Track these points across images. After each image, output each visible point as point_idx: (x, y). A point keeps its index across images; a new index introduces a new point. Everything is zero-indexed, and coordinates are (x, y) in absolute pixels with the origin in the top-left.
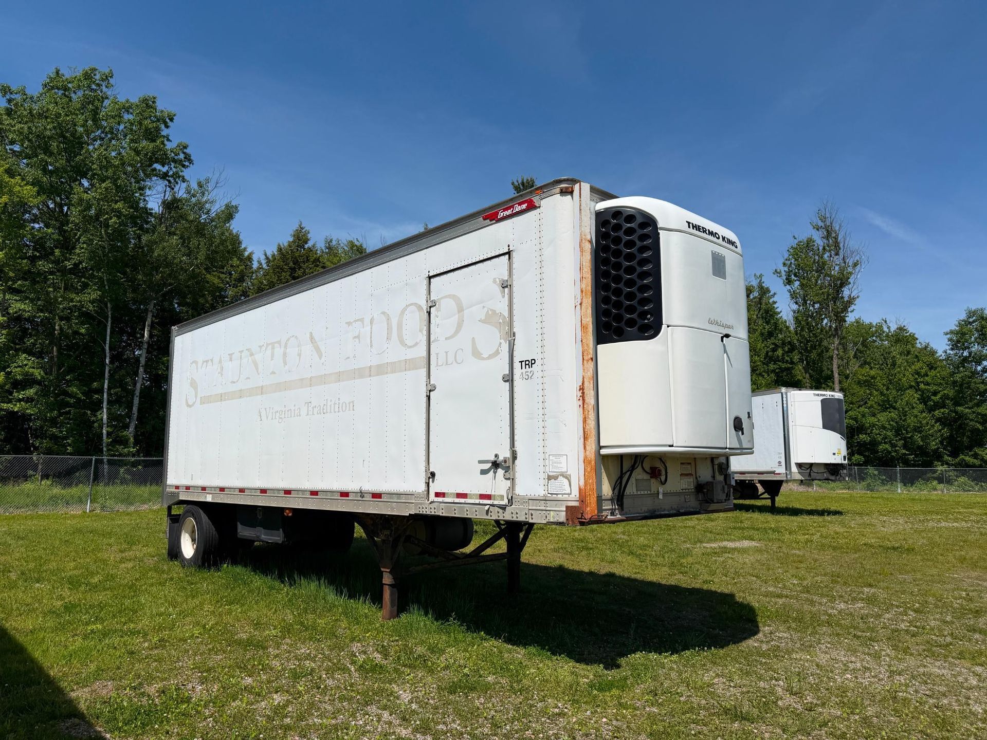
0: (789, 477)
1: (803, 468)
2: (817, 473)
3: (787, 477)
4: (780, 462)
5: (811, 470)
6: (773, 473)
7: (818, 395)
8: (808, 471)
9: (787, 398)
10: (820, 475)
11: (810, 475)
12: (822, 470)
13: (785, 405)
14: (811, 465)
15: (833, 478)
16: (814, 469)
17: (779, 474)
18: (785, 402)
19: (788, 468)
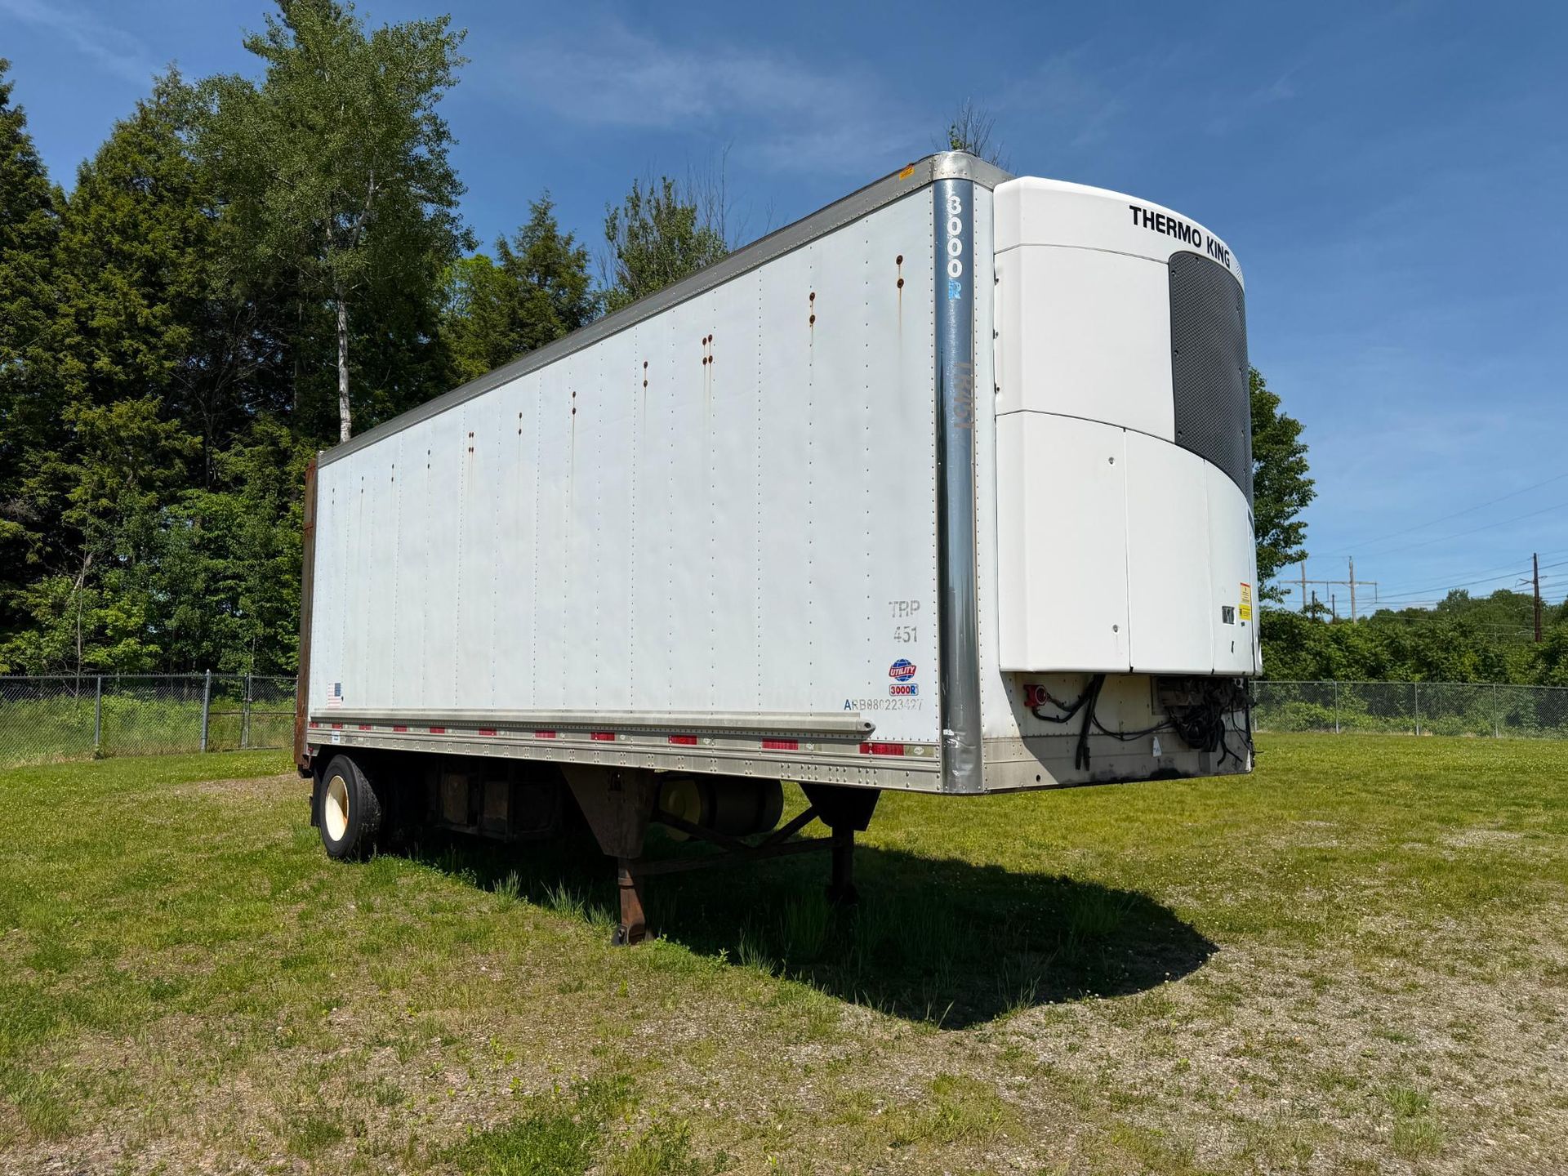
0: (961, 772)
1: (1048, 709)
2: (1120, 736)
3: (947, 771)
4: (903, 669)
5: (1089, 718)
6: (858, 737)
7: (1154, 221)
8: (1074, 726)
9: (967, 216)
10: (1131, 746)
11: (1082, 755)
12: (1143, 715)
13: (954, 269)
14: (1092, 684)
15: (1186, 760)
16: (1108, 714)
17: (896, 749)
18: (954, 248)
19: (959, 712)
